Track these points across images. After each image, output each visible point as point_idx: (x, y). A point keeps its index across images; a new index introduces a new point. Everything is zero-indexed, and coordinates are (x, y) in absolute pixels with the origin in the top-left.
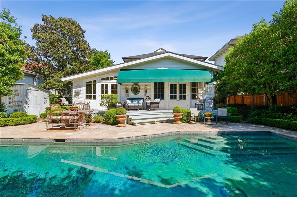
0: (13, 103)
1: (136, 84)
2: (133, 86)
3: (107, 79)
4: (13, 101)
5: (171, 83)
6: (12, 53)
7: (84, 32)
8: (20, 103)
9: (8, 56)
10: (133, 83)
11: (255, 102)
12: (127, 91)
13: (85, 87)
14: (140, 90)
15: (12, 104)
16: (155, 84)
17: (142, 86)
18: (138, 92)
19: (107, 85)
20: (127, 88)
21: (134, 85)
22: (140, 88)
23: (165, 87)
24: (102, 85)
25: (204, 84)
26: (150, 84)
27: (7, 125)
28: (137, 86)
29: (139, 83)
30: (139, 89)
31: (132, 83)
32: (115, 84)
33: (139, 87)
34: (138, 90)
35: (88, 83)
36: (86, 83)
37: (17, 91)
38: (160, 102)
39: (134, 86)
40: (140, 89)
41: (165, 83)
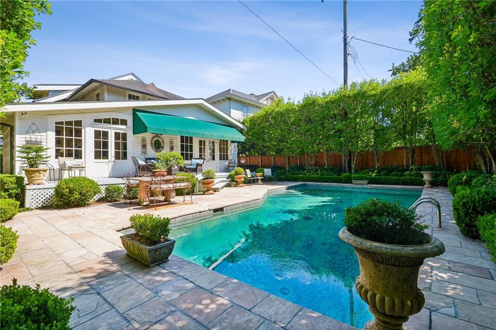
1: (157, 135)
2: (153, 138)
3: (107, 121)
5: (200, 139)
10: (154, 134)
11: (263, 163)
12: (144, 146)
13: (54, 133)
14: (164, 145)
16: (182, 137)
17: (166, 139)
18: (161, 149)
19: (107, 132)
20: (144, 140)
21: (155, 137)
22: (164, 143)
23: (193, 143)
24: (95, 131)
25: (229, 142)
26: (177, 138)
28: (160, 140)
29: (161, 134)
30: (162, 144)
31: (152, 133)
32: (123, 132)
33: (163, 141)
34: (160, 145)
35: (62, 123)
36: (56, 123)
38: (203, 163)
39: (156, 139)
41: (193, 138)
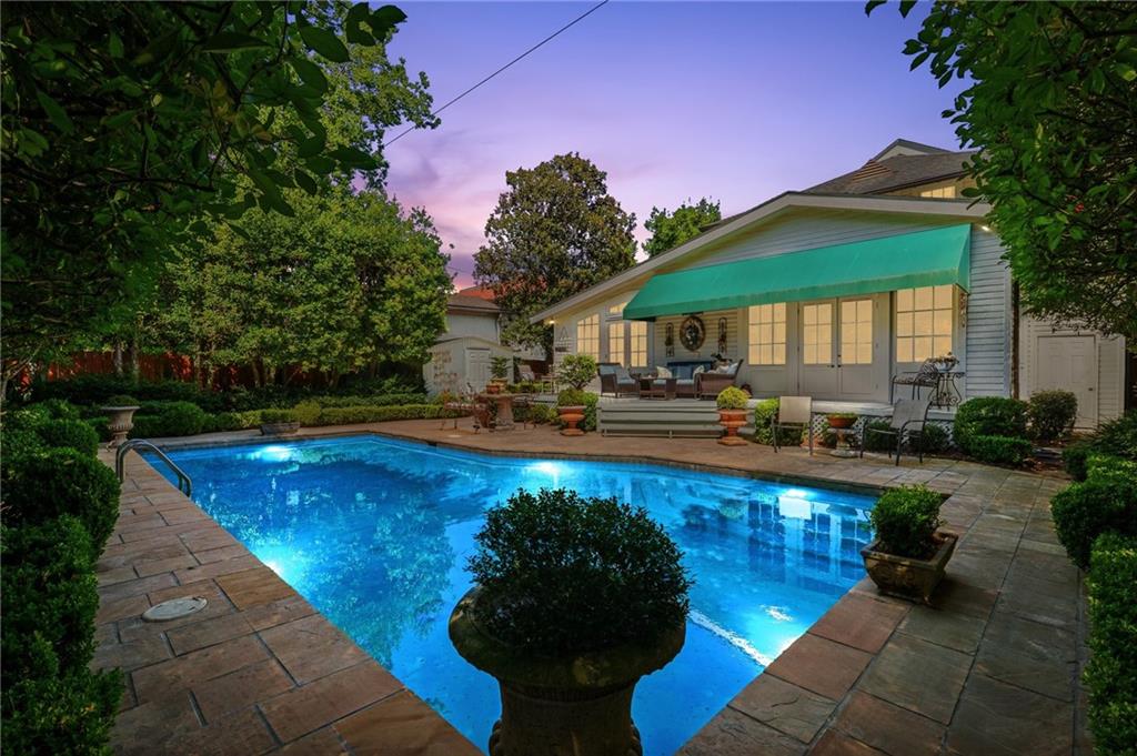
0: (442, 377)
1: (692, 317)
2: (684, 322)
4: (441, 374)
6: (424, 285)
7: (604, 175)
8: (453, 377)
9: (420, 294)
10: (685, 314)
12: (670, 341)
14: (704, 334)
15: (439, 380)
17: (711, 321)
18: (699, 342)
20: (670, 330)
21: (688, 319)
22: (704, 330)
26: (736, 314)
27: (422, 418)
28: (697, 324)
29: (702, 312)
30: (701, 332)
31: (683, 314)
33: (702, 325)
34: (698, 334)
37: (448, 353)
39: (689, 324)
40: (707, 331)
